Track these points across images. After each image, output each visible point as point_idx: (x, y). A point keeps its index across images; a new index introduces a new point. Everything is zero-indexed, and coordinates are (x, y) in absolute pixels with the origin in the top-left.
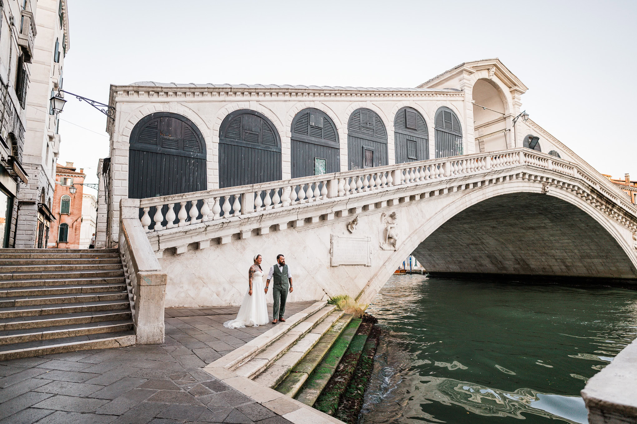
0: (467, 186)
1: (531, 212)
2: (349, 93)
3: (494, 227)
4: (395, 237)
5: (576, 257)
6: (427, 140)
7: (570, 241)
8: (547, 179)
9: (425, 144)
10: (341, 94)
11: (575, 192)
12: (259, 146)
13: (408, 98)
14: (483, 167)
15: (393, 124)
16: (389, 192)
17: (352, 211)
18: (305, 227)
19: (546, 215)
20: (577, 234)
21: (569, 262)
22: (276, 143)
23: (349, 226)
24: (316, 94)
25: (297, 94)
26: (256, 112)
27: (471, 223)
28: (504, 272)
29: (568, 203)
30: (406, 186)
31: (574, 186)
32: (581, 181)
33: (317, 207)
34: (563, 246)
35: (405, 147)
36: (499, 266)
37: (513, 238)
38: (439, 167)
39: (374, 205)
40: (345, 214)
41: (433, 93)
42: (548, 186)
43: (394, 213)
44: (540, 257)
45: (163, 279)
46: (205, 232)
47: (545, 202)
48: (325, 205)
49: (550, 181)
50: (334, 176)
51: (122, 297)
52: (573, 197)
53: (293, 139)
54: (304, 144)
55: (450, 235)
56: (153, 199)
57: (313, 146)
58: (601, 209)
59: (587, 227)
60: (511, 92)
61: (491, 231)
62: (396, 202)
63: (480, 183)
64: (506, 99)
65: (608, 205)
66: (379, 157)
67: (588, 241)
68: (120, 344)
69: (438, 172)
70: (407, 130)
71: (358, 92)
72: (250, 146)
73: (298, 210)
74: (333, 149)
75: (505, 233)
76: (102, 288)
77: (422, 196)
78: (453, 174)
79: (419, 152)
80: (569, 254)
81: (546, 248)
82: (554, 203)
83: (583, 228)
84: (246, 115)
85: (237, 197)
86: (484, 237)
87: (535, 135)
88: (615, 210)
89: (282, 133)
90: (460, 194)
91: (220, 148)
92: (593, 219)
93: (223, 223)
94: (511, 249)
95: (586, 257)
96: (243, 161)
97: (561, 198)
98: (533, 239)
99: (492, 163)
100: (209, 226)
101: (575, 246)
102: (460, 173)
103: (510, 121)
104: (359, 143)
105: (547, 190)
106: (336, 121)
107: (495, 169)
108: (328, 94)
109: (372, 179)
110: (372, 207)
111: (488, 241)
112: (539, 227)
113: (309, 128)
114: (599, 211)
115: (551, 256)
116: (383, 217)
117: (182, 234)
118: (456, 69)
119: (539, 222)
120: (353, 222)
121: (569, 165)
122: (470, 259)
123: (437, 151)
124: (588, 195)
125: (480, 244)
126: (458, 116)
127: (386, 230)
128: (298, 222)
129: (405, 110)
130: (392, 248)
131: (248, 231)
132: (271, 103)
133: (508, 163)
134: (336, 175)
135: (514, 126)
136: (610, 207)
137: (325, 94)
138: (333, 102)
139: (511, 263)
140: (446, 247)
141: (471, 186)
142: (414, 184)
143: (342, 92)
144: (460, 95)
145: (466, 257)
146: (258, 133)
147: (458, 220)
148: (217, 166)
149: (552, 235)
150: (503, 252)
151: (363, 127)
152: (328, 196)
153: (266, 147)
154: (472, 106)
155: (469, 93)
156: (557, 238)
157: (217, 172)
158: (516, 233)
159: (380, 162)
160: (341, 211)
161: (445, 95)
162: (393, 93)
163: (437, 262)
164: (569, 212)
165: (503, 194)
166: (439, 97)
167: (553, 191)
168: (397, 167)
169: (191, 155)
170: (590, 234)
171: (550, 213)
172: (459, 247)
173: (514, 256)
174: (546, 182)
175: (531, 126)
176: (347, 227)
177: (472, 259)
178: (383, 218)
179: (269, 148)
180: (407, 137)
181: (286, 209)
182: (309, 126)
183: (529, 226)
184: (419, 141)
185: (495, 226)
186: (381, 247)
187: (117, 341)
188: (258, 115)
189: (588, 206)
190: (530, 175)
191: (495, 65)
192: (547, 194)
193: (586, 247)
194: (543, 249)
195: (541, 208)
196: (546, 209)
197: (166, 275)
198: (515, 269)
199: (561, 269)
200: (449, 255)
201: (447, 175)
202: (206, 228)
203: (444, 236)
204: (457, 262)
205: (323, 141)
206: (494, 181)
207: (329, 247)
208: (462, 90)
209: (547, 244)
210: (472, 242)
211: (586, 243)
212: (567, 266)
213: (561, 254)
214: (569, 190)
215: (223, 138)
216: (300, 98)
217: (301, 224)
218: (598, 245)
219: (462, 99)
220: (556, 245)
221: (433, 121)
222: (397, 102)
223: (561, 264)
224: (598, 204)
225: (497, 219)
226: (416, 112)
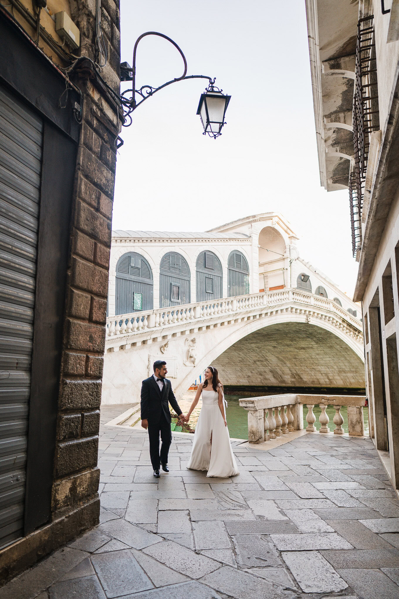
0: (249, 318)
1: (301, 336)
2: (161, 240)
3: (274, 347)
4: (195, 356)
5: (336, 372)
6: (221, 278)
7: (330, 359)
8: (309, 312)
9: (219, 281)
10: (155, 241)
11: (331, 322)
13: (208, 243)
14: (261, 304)
15: (195, 265)
16: (192, 324)
17: (164, 337)
18: (131, 349)
19: (312, 339)
20: (335, 354)
21: (331, 376)
24: (136, 241)
25: (121, 241)
27: (257, 343)
28: (284, 385)
29: (326, 330)
30: (203, 319)
31: (329, 318)
32: (335, 314)
33: (141, 335)
34: (326, 363)
35: (204, 284)
36: (280, 380)
37: (290, 356)
38: (228, 304)
39: (180, 333)
40: (160, 339)
41: (227, 239)
42: (310, 317)
43: (194, 338)
44: (310, 372)
47: (310, 329)
48: (146, 334)
49: (312, 313)
50: (153, 312)
52: (330, 325)
53: (118, 277)
54: (126, 281)
55: (241, 353)
57: (132, 283)
58: (350, 335)
59: (341, 349)
60: (289, 238)
61: (273, 350)
62: (196, 331)
63: (258, 316)
64: (285, 243)
65: (355, 332)
66: (184, 291)
67: (343, 359)
69: (227, 307)
70: (206, 269)
71: (169, 239)
73: (127, 337)
74: (148, 285)
75: (283, 352)
77: (215, 326)
78: (238, 309)
79: (214, 288)
80: (331, 369)
81: (314, 364)
82: (316, 330)
83: (339, 349)
86: (267, 354)
87: (307, 274)
90: (243, 324)
92: (344, 342)
94: (289, 365)
95: (343, 372)
97: (321, 326)
98: (304, 357)
99: (268, 300)
101: (334, 363)
102: (243, 308)
103: (287, 261)
104: (168, 280)
105: (309, 320)
106: (150, 262)
107: (270, 305)
108: (145, 241)
109: (180, 313)
110: (179, 335)
111: (270, 358)
112: (308, 348)
113: (130, 268)
114: (349, 336)
115: (318, 371)
119: (307, 344)
120: (165, 345)
121: (327, 301)
122: (257, 373)
123: (229, 286)
124: (340, 324)
125: (265, 360)
126: (246, 258)
127: (188, 351)
128: (126, 346)
129: (205, 253)
130: (193, 365)
133: (280, 300)
135: (290, 266)
137: (143, 241)
138: (149, 247)
139: (289, 377)
140: (237, 363)
141: (252, 318)
142: (209, 317)
143: (156, 239)
144: (249, 241)
145: (253, 372)
147: (247, 340)
149: (318, 354)
150: (283, 368)
151: (172, 267)
152: (148, 327)
154: (258, 249)
155: (256, 239)
156: (322, 356)
158: (292, 352)
159: (184, 295)
160: (157, 338)
161: (237, 241)
162: (196, 239)
163: (230, 376)
164: (327, 337)
166: (232, 243)
167: (313, 321)
168: (198, 304)
170: (343, 353)
171: (315, 337)
172: (247, 363)
173: (291, 371)
174: (309, 314)
175: (304, 265)
176: (161, 349)
177: (258, 374)
178: (187, 342)
180: (206, 275)
181: (120, 337)
183: (300, 346)
184: (216, 278)
185: (275, 345)
186: (184, 364)
189: (341, 332)
190: (296, 309)
191: (277, 216)
192: (310, 323)
193: (342, 364)
194: (312, 365)
195: (308, 333)
196: (311, 334)
198: (292, 382)
199: (326, 382)
200: (240, 370)
201: (234, 310)
203: (236, 353)
204: (246, 376)
205: (140, 279)
206: (269, 314)
207: (148, 364)
208: (250, 237)
209: (315, 361)
210: (258, 359)
211: (342, 360)
212: (329, 379)
213: (325, 370)
214: (327, 320)
216: (123, 244)
217: (128, 347)
218: (349, 362)
219: (250, 244)
220: (322, 362)
221: (227, 262)
222: (199, 247)
223: (326, 377)
224: (348, 331)
225: (277, 340)
226: (212, 254)
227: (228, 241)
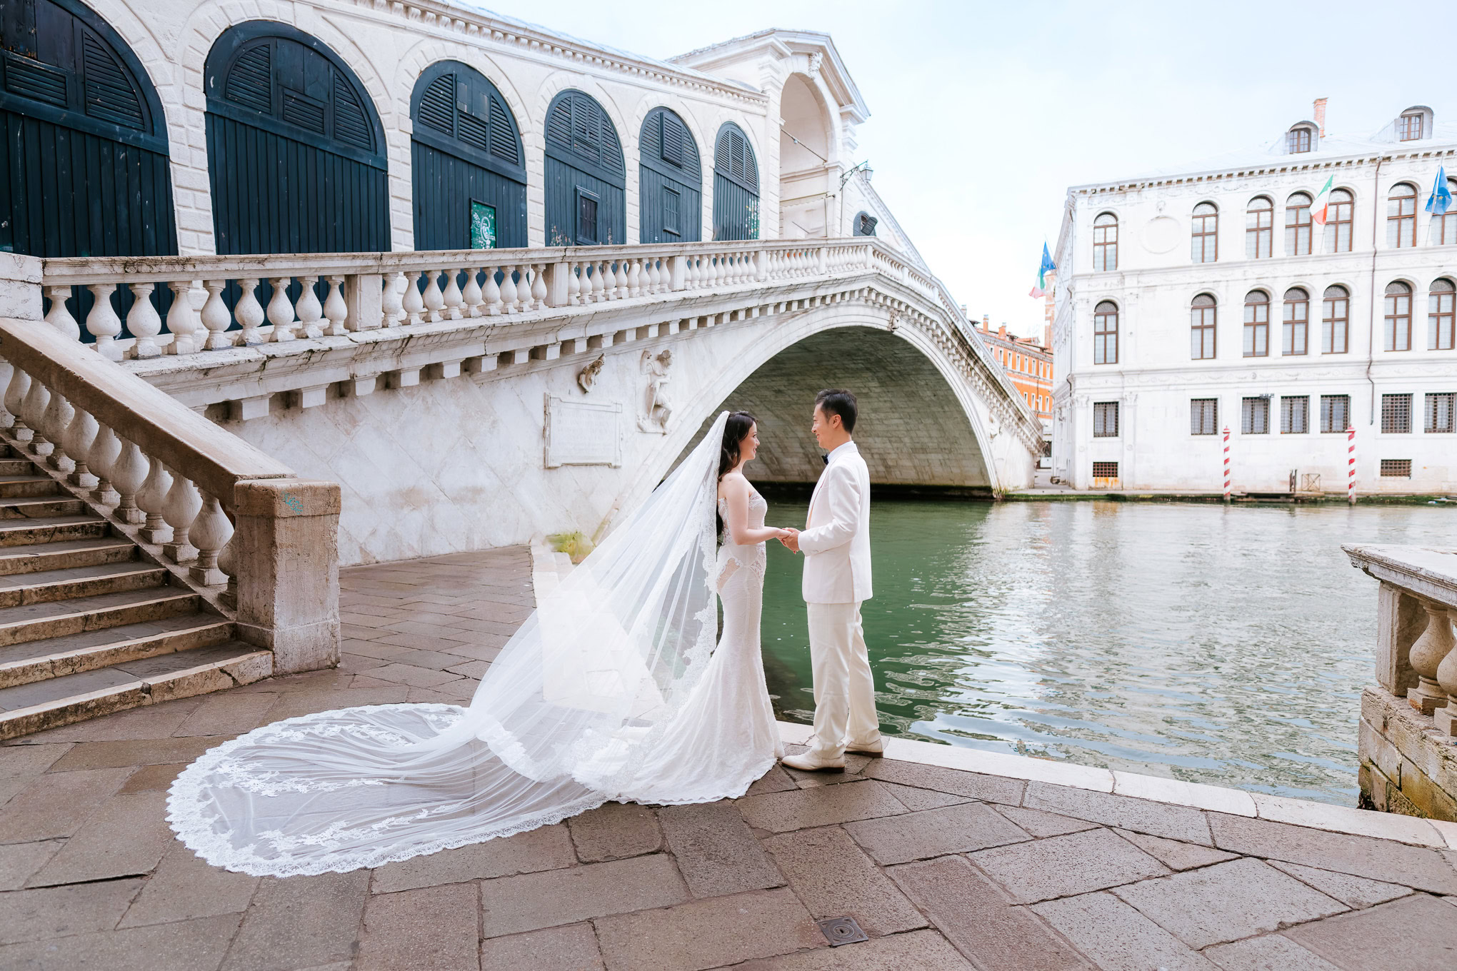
0: (789, 305)
1: (853, 366)
2: (548, 43)
3: (779, 391)
5: (905, 450)
6: (699, 193)
7: (901, 421)
8: (900, 303)
9: (695, 202)
10: (530, 42)
11: (931, 332)
12: (327, 143)
13: (668, 87)
14: (815, 270)
15: (636, 143)
16: (664, 306)
17: (593, 341)
18: (495, 375)
19: (875, 373)
20: (914, 410)
21: (892, 459)
22: (372, 142)
23: (583, 377)
24: (472, 27)
26: (315, 40)
28: (781, 479)
29: (918, 351)
30: (692, 294)
31: (931, 322)
32: (942, 312)
33: (527, 328)
35: (659, 205)
36: (775, 467)
39: (635, 332)
40: (581, 347)
41: (715, 86)
42: (898, 318)
43: (667, 352)
45: (330, 499)
46: (259, 374)
48: (547, 325)
49: (903, 308)
50: (563, 254)
51: (119, 556)
52: (927, 341)
53: (417, 138)
54: (445, 158)
56: (87, 262)
57: (465, 166)
58: (959, 366)
60: (841, 114)
61: (773, 399)
62: (674, 328)
63: (809, 301)
64: (832, 128)
65: (969, 360)
66: (609, 218)
67: (929, 421)
68: (233, 679)
69: (746, 268)
70: (664, 163)
71: (568, 46)
72: (302, 139)
73: (487, 332)
74: (512, 184)
75: (797, 404)
76: (31, 532)
77: (718, 319)
78: (769, 277)
79: (683, 220)
80: (895, 445)
81: (860, 434)
83: (927, 399)
84: (285, 41)
85: (336, 283)
87: (871, 214)
88: (977, 369)
89: (388, 116)
90: (776, 321)
91: (211, 128)
92: (947, 383)
93: (311, 351)
94: (801, 435)
95: (920, 451)
96: (283, 180)
97: (911, 342)
99: (828, 262)
100: (274, 357)
101: (907, 431)
103: (835, 176)
104: (568, 179)
105: (896, 325)
106: (517, 110)
107: (833, 276)
108: (501, 35)
110: (630, 337)
113: (455, 116)
114: (957, 370)
116: (646, 359)
117: (195, 375)
118: (755, 37)
120: (593, 367)
124: (948, 339)
126: (755, 150)
127: (651, 389)
128: (484, 361)
129: (661, 115)
131: (371, 378)
132: (356, 23)
133: (850, 266)
134: (568, 254)
135: (842, 190)
136: (972, 364)
137: (493, 32)
138: (511, 59)
139: (796, 461)
141: (794, 307)
143: (532, 35)
144: (760, 103)
146: (321, 105)
148: (204, 181)
149: (875, 411)
151: (578, 139)
152: (548, 303)
153: (345, 150)
154: (779, 130)
155: (775, 98)
157: (206, 201)
160: (573, 341)
161: (733, 96)
162: (641, 66)
165: (834, 326)
166: (725, 99)
167: (905, 331)
168: (681, 249)
169: (115, 133)
170: (935, 409)
171: (884, 368)
173: (803, 448)
174: (896, 309)
175: (866, 193)
176: (578, 379)
178: (646, 361)
179: (355, 153)
180: (664, 181)
181: (464, 327)
182: (455, 112)
184: (684, 193)
185: (783, 388)
187: (225, 672)
188: (320, 50)
189: (944, 360)
190: (878, 295)
191: (822, 49)
192: (896, 333)
193: (925, 433)
195: (873, 359)
196: (879, 361)
197: (337, 489)
198: (802, 473)
202: (264, 364)
205: (490, 159)
206: (828, 300)
207: (541, 423)
208: (761, 92)
211: (925, 425)
213: (883, 446)
214: (926, 329)
215: (217, 98)
216: (431, 26)
217: (489, 365)
218: (942, 430)
219: (763, 112)
220: (879, 428)
221: (712, 152)
222: (646, 91)
223: (879, 462)
224: (958, 357)
225: (789, 375)
226: (681, 124)
227: (717, 91)
